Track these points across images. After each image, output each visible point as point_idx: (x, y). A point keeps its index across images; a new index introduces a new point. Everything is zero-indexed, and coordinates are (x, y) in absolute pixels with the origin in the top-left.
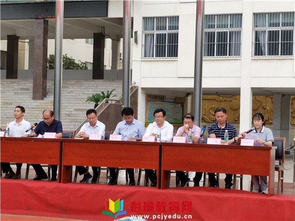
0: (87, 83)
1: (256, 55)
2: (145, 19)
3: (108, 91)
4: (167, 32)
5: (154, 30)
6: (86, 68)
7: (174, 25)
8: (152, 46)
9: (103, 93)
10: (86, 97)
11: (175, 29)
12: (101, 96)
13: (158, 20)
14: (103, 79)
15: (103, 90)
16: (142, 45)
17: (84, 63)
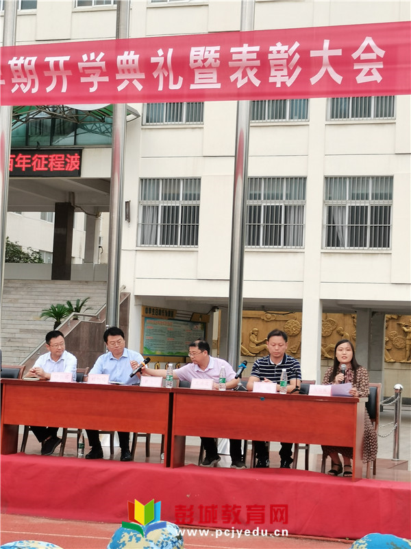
0: (42, 286)
1: (328, 245)
2: (144, 181)
3: (78, 301)
4: (180, 203)
5: (158, 199)
6: (40, 261)
7: (193, 193)
8: (154, 227)
9: (69, 303)
10: (40, 310)
11: (194, 199)
12: (65, 308)
13: (166, 182)
14: (69, 279)
15: (69, 299)
16: (138, 224)
17: (38, 253)
